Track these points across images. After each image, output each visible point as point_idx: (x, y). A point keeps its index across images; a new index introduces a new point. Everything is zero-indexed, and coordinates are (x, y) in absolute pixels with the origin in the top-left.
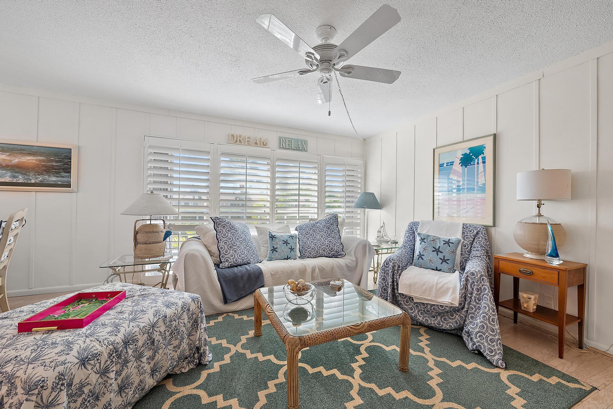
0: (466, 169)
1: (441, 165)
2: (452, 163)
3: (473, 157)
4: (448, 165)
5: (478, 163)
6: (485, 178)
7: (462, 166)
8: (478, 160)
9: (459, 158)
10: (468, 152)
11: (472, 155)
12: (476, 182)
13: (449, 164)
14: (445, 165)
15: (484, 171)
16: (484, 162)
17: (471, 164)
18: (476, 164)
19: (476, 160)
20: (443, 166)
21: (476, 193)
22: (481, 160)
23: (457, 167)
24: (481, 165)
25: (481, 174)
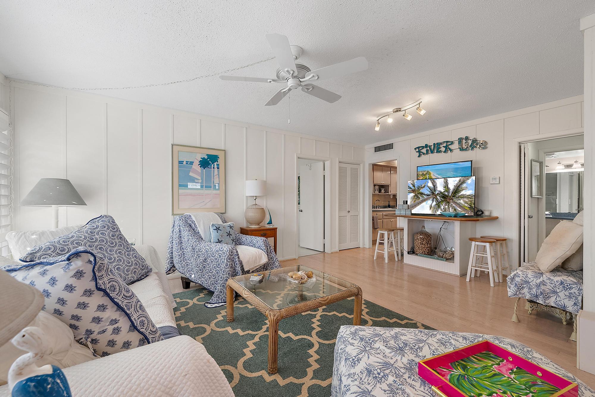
0: (204, 170)
1: (181, 162)
2: (192, 163)
3: (210, 162)
4: (187, 164)
5: (214, 168)
6: (219, 179)
7: (201, 167)
8: (214, 165)
9: (198, 160)
10: (206, 157)
11: (209, 161)
12: (212, 181)
13: (189, 163)
14: (185, 163)
15: (218, 175)
16: (218, 168)
17: (208, 167)
18: (212, 168)
19: (212, 165)
20: (183, 163)
21: (212, 190)
22: (216, 166)
23: (196, 166)
24: (216, 169)
25: (216, 176)
